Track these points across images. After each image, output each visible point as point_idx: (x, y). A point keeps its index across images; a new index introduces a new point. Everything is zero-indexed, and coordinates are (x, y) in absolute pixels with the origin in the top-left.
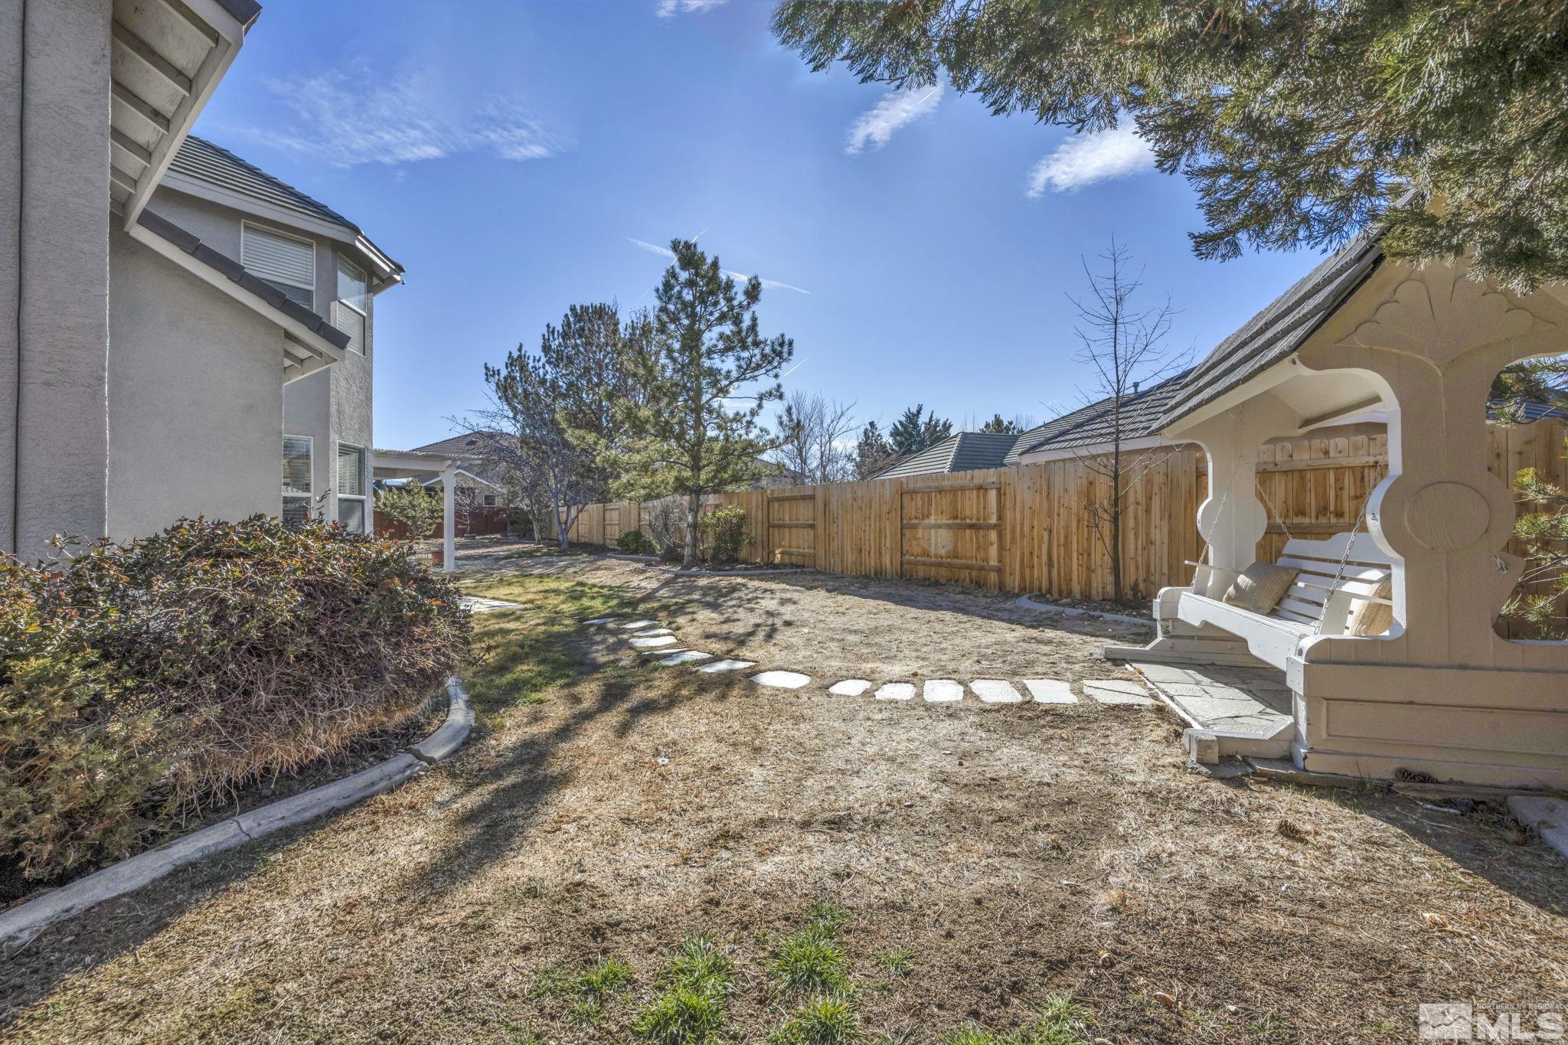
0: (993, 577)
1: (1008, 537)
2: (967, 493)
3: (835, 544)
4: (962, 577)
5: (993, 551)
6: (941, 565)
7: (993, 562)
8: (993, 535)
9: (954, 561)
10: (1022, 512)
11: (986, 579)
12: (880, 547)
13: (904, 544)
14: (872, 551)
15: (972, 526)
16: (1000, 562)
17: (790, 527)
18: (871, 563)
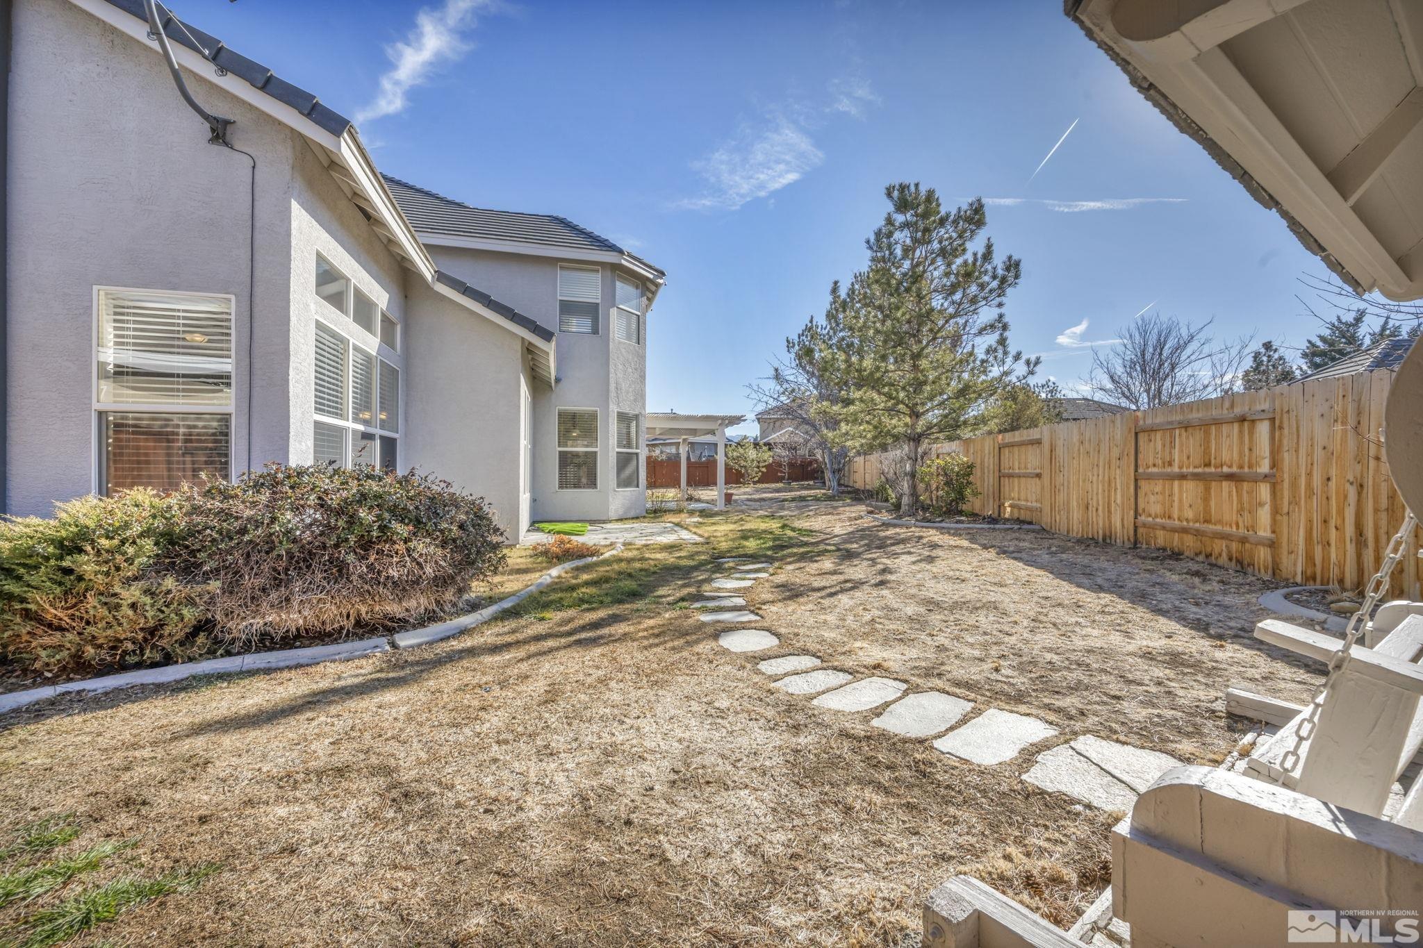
0: (1263, 555)
1: (1286, 493)
2: (1225, 428)
3: (1061, 498)
4: (1216, 551)
5: (1264, 515)
6: (1184, 531)
7: (1264, 532)
8: (1264, 491)
9: (1205, 527)
10: (1310, 454)
11: (1252, 557)
12: (1109, 504)
13: (1140, 500)
14: (1100, 508)
15: (1230, 477)
16: (1273, 532)
17: (1019, 476)
18: (1098, 525)
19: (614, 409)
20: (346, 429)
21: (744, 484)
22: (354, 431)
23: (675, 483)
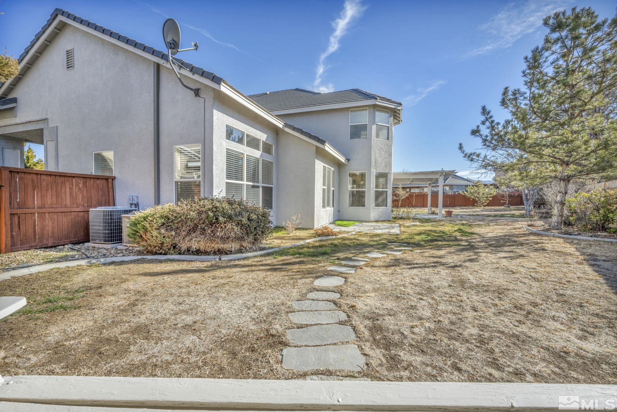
19: (374, 172)
20: (244, 184)
21: (477, 206)
22: (247, 185)
23: (424, 205)
